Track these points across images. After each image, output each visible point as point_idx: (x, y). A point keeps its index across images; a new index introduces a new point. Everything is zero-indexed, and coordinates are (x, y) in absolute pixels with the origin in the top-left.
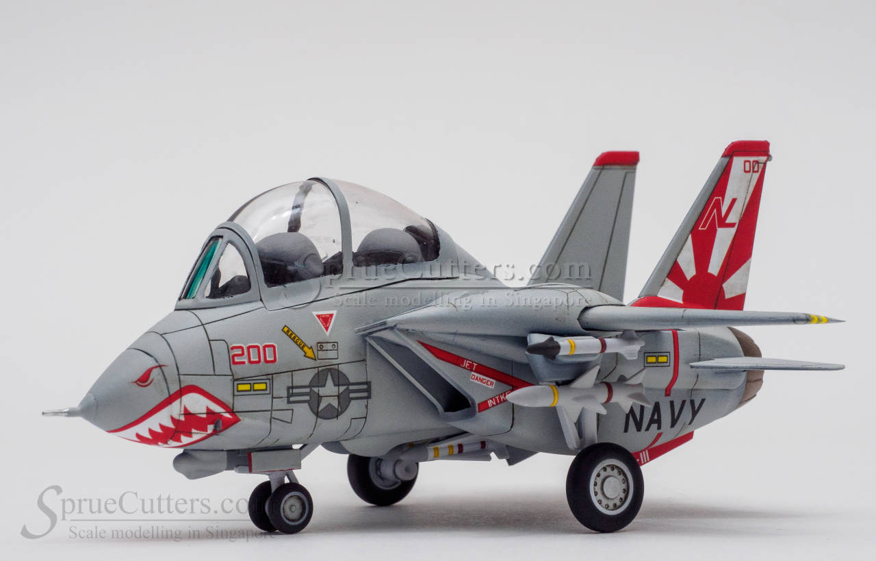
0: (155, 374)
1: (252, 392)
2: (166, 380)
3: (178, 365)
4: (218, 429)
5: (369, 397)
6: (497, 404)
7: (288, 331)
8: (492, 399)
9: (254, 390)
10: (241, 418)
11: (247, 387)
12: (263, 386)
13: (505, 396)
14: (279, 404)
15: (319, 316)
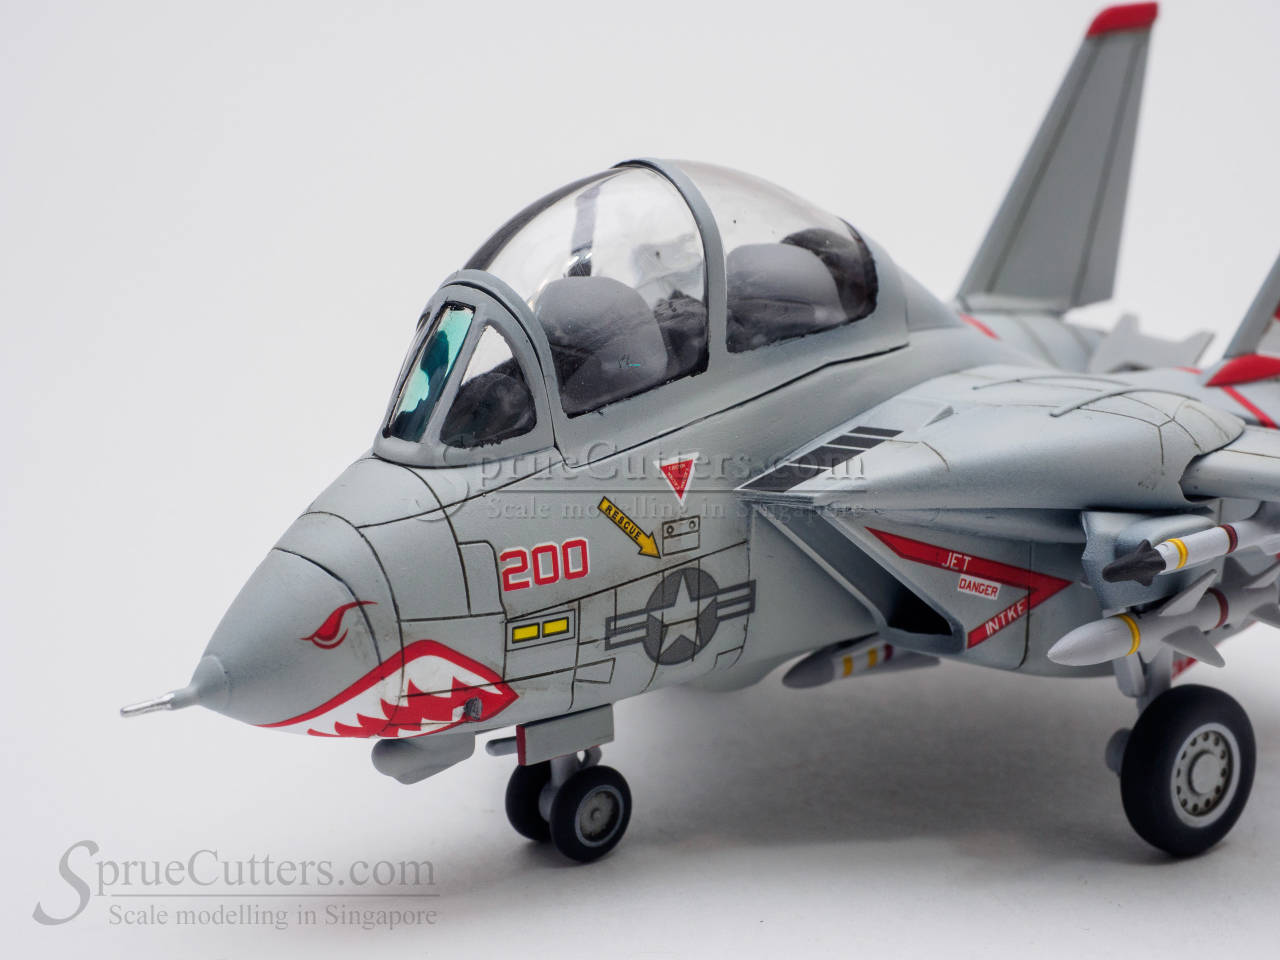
0: (351, 620)
1: (542, 640)
2: (372, 633)
3: (398, 602)
4: (473, 714)
5: (751, 610)
6: (1001, 627)
7: (609, 509)
8: (992, 620)
9: (544, 636)
10: (517, 691)
11: (532, 631)
12: (561, 626)
13: (1016, 611)
14: (589, 653)
15: (665, 469)
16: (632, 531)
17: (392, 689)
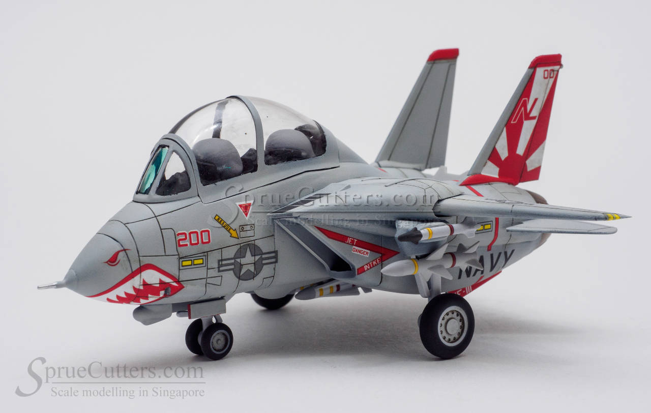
0: (121, 256)
1: (193, 266)
2: (129, 261)
3: (139, 250)
4: (168, 294)
5: (276, 262)
6: (371, 268)
7: (219, 219)
8: (367, 265)
9: (194, 265)
10: (184, 285)
11: (189, 263)
12: (200, 261)
13: (376, 262)
14: (212, 273)
15: (241, 206)
16: (227, 227)
17: (136, 282)
